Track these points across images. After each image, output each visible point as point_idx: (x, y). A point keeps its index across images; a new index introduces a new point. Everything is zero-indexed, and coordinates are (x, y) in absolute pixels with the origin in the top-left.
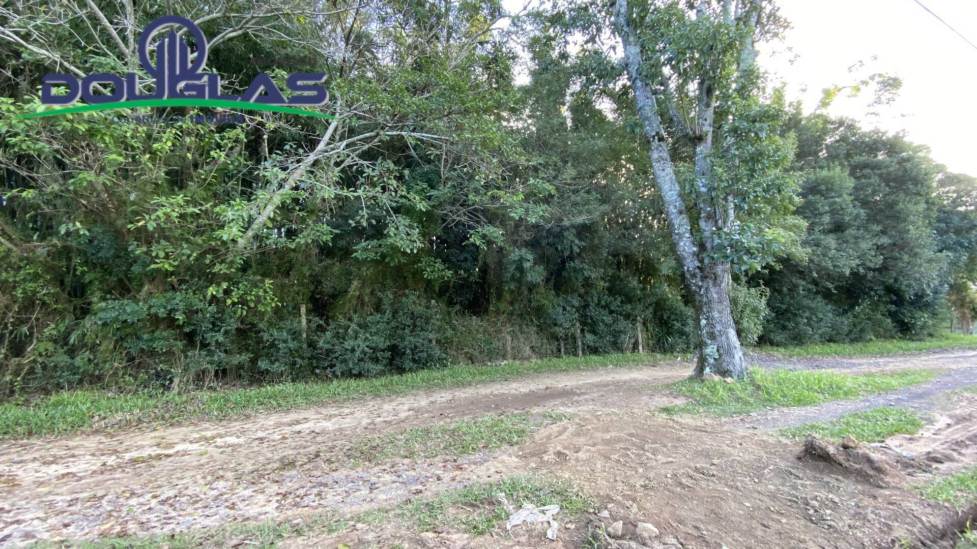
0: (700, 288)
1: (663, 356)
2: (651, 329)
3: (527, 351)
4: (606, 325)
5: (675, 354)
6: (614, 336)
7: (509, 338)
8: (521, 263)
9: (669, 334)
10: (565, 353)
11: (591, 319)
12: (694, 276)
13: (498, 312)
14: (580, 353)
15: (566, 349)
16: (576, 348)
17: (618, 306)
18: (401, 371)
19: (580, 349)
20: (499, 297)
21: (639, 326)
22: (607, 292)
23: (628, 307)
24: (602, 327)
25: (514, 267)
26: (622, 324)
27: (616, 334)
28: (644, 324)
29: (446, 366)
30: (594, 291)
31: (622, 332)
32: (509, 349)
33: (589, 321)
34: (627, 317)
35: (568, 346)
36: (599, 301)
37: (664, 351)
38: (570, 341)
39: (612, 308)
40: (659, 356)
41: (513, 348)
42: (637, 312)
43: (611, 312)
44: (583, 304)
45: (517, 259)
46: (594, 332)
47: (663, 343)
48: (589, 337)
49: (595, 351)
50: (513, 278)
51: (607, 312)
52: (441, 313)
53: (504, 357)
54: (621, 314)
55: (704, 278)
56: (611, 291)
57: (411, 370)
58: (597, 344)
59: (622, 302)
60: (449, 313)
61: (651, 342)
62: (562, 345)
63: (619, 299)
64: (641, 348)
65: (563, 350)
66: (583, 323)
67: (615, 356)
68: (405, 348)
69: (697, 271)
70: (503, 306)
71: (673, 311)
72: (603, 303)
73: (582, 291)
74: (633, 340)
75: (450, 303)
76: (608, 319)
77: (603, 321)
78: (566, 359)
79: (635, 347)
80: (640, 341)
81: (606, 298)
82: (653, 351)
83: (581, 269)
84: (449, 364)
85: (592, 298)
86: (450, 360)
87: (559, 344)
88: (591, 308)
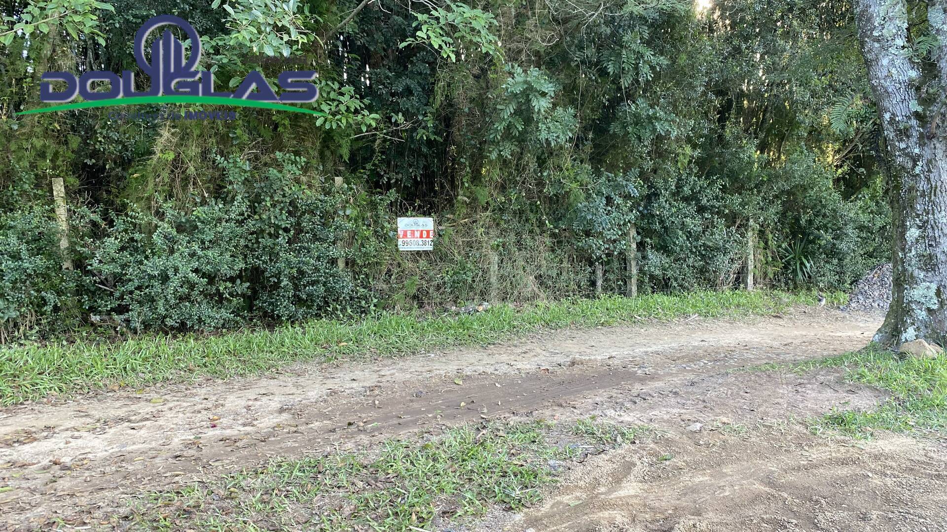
1: (792, 297)
2: (772, 244)
4: (689, 235)
5: (815, 292)
6: (703, 257)
7: (495, 258)
8: (529, 101)
9: (806, 254)
10: (605, 289)
11: (662, 222)
13: (473, 205)
14: (634, 288)
15: (606, 280)
16: (625, 280)
17: (716, 198)
18: (272, 321)
19: (634, 280)
20: (478, 175)
21: (751, 238)
22: (695, 170)
23: (735, 200)
24: (681, 239)
25: (511, 108)
26: (720, 234)
27: (707, 254)
28: (762, 234)
29: (365, 311)
30: (669, 166)
31: (718, 249)
32: (493, 280)
33: (657, 226)
34: (731, 219)
35: (611, 276)
36: (679, 187)
37: (795, 288)
38: (616, 265)
39: (704, 201)
40: (786, 297)
41: (502, 278)
42: (749, 211)
43: (701, 210)
44: (646, 192)
45: (518, 89)
46: (664, 248)
47: (794, 271)
48: (655, 259)
49: (663, 285)
50: (508, 134)
51: (692, 209)
52: (357, 205)
53: (484, 295)
54: (720, 214)
56: (704, 166)
57: (292, 320)
58: (669, 273)
59: (724, 189)
60: (373, 206)
61: (771, 269)
62: (599, 273)
63: (718, 183)
64: (750, 280)
65: (599, 283)
66: (645, 232)
67: (701, 296)
68: (278, 275)
70: (484, 194)
71: (818, 206)
72: (687, 190)
73: (647, 165)
74: (736, 266)
75: (376, 185)
76: (694, 224)
77: (683, 227)
78: (606, 301)
79: (741, 276)
80: (751, 267)
81: (694, 182)
82: (773, 287)
83: (649, 118)
84: (372, 307)
85: (666, 181)
86: (375, 301)
87: (594, 272)
88: (662, 200)
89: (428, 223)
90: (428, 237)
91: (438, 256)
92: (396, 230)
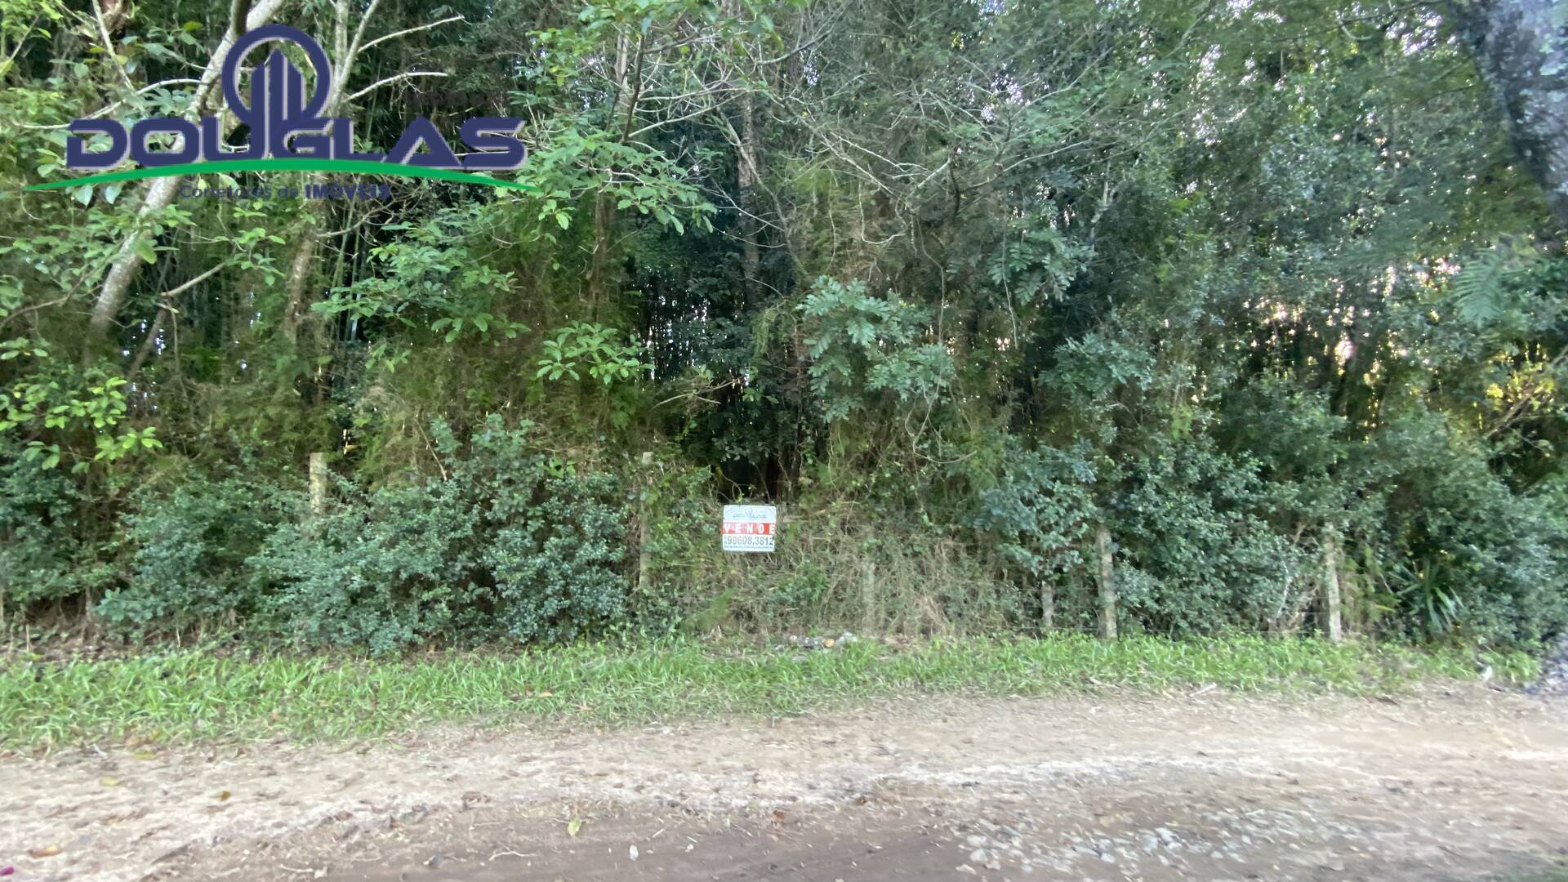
1: (1423, 657)
2: (1375, 562)
3: (927, 605)
4: (1206, 547)
5: (1469, 652)
6: (1231, 582)
7: (867, 566)
9: (1446, 584)
10: (1059, 623)
11: (1150, 523)
13: (824, 492)
14: (1111, 626)
15: (1060, 610)
16: (1096, 611)
17: (1251, 487)
19: (1110, 615)
20: (820, 450)
21: (1332, 553)
22: (1209, 443)
23: (1289, 492)
24: (1186, 551)
26: (1264, 544)
27: (1242, 577)
28: (1351, 545)
30: (1158, 437)
31: (1260, 571)
32: (869, 599)
33: (1140, 529)
34: (1285, 522)
35: (1065, 605)
36: (1178, 468)
37: (1430, 641)
38: (1073, 587)
39: (1229, 492)
40: (1406, 656)
42: (1324, 508)
43: (1223, 505)
44: (1118, 475)
47: (1424, 613)
48: (1140, 581)
49: (1159, 624)
51: (1207, 503)
53: (850, 622)
54: (1261, 513)
56: (1226, 439)
58: (1170, 606)
59: (1265, 473)
61: (1375, 609)
62: (1047, 598)
63: (1254, 463)
64: (1335, 624)
65: (1049, 613)
66: (1123, 537)
67: (1242, 642)
71: (1460, 506)
72: (1193, 474)
73: (1109, 433)
74: (1304, 599)
76: (1211, 527)
77: (1190, 533)
78: (1055, 644)
79: (1315, 616)
80: (1334, 599)
81: (1206, 459)
82: (1383, 637)
84: (672, 629)
85: (1155, 461)
86: (679, 619)
87: (1038, 596)
88: (1149, 489)
89: (767, 513)
90: (767, 531)
91: (773, 562)
92: (719, 524)
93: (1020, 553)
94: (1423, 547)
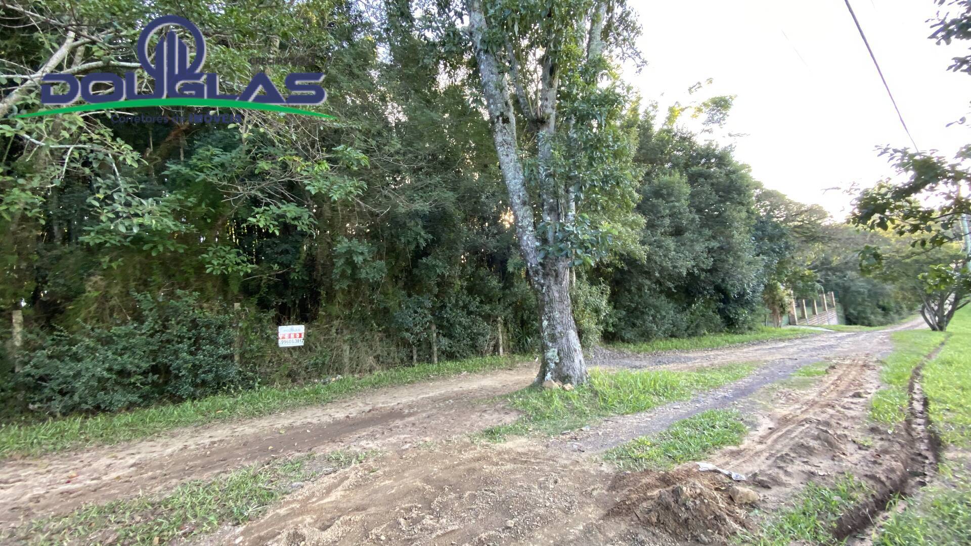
0: (542, 286)
1: (522, 357)
2: (511, 329)
3: (371, 360)
4: (465, 328)
5: (533, 354)
6: (472, 339)
7: (346, 347)
8: (352, 257)
9: (528, 334)
10: (418, 361)
11: (448, 321)
12: (536, 272)
13: (330, 318)
14: (436, 359)
15: (419, 356)
16: (431, 354)
17: (477, 307)
18: (178, 400)
19: (435, 355)
20: (331, 297)
21: (500, 327)
22: (465, 292)
23: (487, 308)
24: (458, 329)
25: (342, 261)
26: (481, 326)
27: (474, 338)
28: (505, 325)
29: (252, 388)
30: (450, 291)
31: (481, 334)
32: (346, 360)
33: (445, 323)
34: (487, 318)
35: (421, 353)
36: (457, 301)
37: (524, 352)
38: (424, 346)
39: (472, 309)
40: (517, 357)
41: (351, 359)
42: (497, 312)
43: (470, 313)
44: (438, 305)
45: (344, 251)
46: (450, 336)
47: (523, 344)
48: (445, 341)
49: (451, 356)
50: (343, 275)
51: (465, 313)
52: (247, 320)
53: (339, 371)
54: (480, 315)
55: (545, 275)
56: (471, 290)
57: (193, 398)
58: (454, 349)
59: (481, 302)
60: (260, 320)
61: (511, 343)
62: (415, 352)
63: (478, 299)
64: (501, 350)
65: (415, 357)
66: (440, 327)
67: (474, 360)
68: (179, 369)
69: (540, 267)
70: (335, 310)
71: (532, 309)
72: (461, 303)
73: (436, 290)
74: (493, 343)
75: (263, 305)
76: (465, 321)
77: (460, 323)
78: (417, 368)
79: (496, 348)
80: (501, 342)
81: (465, 298)
82: (514, 353)
83: (434, 266)
84: (257, 385)
85: (449, 299)
86: (259, 380)
87: (411, 352)
88: (448, 309)
89: (301, 329)
90: (300, 336)
91: (307, 348)
92: (277, 334)
93: (407, 335)
94: (523, 323)
